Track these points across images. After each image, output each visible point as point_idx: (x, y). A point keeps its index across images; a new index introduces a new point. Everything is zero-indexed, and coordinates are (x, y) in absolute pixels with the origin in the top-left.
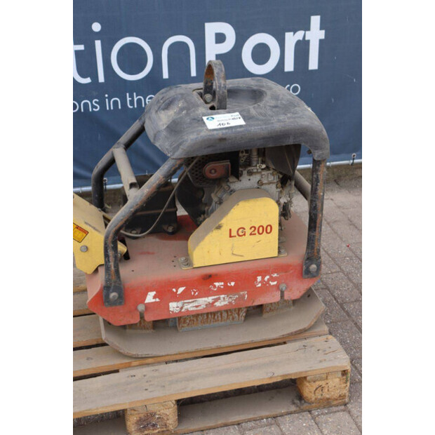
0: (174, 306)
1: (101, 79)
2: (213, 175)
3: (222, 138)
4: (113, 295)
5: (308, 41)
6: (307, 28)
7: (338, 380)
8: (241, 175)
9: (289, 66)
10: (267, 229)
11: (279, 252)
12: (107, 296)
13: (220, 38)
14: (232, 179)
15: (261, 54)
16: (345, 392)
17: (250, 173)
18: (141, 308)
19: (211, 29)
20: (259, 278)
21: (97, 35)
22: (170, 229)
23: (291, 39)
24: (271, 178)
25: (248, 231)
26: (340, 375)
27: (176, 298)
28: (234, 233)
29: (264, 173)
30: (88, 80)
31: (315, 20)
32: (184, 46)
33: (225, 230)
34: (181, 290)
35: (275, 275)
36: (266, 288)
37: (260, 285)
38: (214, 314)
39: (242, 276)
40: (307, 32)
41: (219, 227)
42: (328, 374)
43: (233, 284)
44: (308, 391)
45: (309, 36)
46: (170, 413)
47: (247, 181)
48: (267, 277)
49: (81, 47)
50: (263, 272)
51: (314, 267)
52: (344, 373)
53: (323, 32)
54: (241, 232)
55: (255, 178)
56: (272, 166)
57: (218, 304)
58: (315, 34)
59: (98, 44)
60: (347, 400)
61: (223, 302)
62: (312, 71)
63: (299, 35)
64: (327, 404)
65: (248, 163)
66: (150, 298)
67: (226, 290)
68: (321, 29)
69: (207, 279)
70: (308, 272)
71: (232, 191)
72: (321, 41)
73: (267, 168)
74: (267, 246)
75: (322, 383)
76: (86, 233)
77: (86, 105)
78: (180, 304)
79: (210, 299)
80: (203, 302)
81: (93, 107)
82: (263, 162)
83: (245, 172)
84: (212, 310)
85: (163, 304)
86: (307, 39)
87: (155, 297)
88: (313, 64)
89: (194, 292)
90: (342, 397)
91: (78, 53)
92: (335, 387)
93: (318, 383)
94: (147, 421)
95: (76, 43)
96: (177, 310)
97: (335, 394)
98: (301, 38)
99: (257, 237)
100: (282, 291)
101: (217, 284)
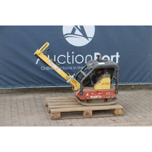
0: (91, 97)
1: (73, 63)
2: (99, 74)
3: (101, 66)
6: (116, 54)
7: (121, 110)
10: (108, 84)
11: (110, 88)
12: (80, 93)
14: (102, 75)
16: (122, 113)
17: (105, 74)
18: (86, 96)
20: (107, 93)
21: (73, 54)
22: (90, 86)
23: (112, 57)
24: (109, 75)
25: (105, 84)
26: (121, 109)
27: (92, 95)
28: (102, 84)
29: (108, 74)
30: (70, 63)
31: (117, 53)
32: (90, 57)
33: (101, 83)
34: (93, 94)
35: (110, 93)
36: (108, 95)
37: (107, 94)
39: (104, 92)
41: (100, 82)
42: (119, 109)
43: (102, 93)
44: (116, 112)
45: (116, 56)
46: (91, 113)
47: (105, 75)
48: (108, 93)
49: (70, 56)
50: (107, 92)
51: (116, 91)
52: (122, 109)
53: (119, 56)
54: (104, 84)
55: (106, 75)
56: (109, 73)
57: (99, 97)
58: (117, 56)
59: (73, 56)
60: (123, 115)
61: (100, 97)
62: (117, 64)
63: (114, 56)
64: (119, 115)
65: (105, 72)
66: (87, 95)
67: (101, 95)
68: (119, 55)
69: (97, 92)
70: (116, 92)
71: (102, 77)
72: (119, 58)
73: (108, 73)
74: (108, 87)
75: (118, 111)
76: (77, 83)
77: (69, 68)
78: (92, 96)
79: (98, 96)
80: (96, 97)
81: (71, 68)
82: (108, 72)
83: (104, 74)
84: (98, 98)
85: (89, 96)
86: (116, 57)
88: (117, 62)
89: (95, 94)
90: (122, 114)
91: (69, 57)
92: (120, 112)
93: (117, 111)
94: (87, 114)
95: (69, 56)
96: (92, 98)
97: (120, 113)
98: (114, 57)
99: (106, 85)
100: (111, 96)
101: (99, 93)
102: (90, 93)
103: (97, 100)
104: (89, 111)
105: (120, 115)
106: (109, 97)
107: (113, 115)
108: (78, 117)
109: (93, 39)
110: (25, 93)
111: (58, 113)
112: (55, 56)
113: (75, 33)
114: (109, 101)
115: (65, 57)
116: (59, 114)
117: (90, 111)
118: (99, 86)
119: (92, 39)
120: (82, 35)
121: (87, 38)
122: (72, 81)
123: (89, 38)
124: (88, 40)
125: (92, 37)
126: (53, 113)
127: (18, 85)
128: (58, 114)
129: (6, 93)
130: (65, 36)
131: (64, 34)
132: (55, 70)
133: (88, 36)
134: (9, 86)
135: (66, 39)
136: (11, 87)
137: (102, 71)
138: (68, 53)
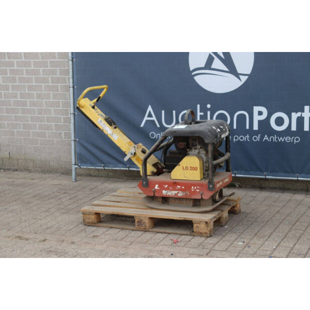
0: (164, 192)
2: (181, 147)
4: (144, 183)
5: (304, 117)
6: (303, 111)
8: (192, 149)
9: (294, 128)
10: (195, 169)
11: (201, 179)
13: (260, 113)
14: (188, 150)
15: (280, 121)
16: (208, 231)
17: (195, 149)
18: (153, 190)
19: (256, 109)
20: (193, 187)
21: (209, 109)
23: (295, 116)
24: (204, 152)
25: (189, 168)
26: (204, 223)
27: (166, 189)
28: (184, 168)
29: (201, 150)
31: (307, 108)
32: (244, 115)
33: (181, 167)
34: (166, 186)
35: (198, 187)
36: (195, 192)
37: (193, 190)
38: (177, 198)
39: (187, 185)
40: (303, 113)
41: (179, 165)
42: (200, 222)
43: (183, 187)
45: (303, 115)
47: (193, 151)
48: (195, 188)
49: (202, 114)
50: (194, 185)
51: (211, 186)
54: (187, 168)
55: (197, 151)
59: (209, 113)
60: (208, 235)
61: (180, 194)
62: (306, 131)
63: (299, 114)
64: (201, 234)
65: (195, 145)
66: (156, 187)
67: (181, 190)
69: (174, 184)
70: (209, 188)
73: (202, 148)
74: (196, 176)
75: (199, 225)
78: (166, 192)
79: (176, 192)
80: (173, 193)
82: (200, 145)
85: (161, 191)
86: (303, 116)
87: (158, 187)
88: (306, 128)
89: (170, 188)
90: (206, 233)
91: (201, 116)
92: (203, 228)
93: (197, 225)
95: (200, 112)
96: (165, 194)
97: (204, 231)
98: (300, 116)
99: (192, 171)
100: (202, 195)
101: (178, 186)
104: (142, 218)
105: (204, 235)
106: (199, 197)
109: (250, 76)
111: (90, 213)
112: (174, 112)
113: (212, 67)
116: (93, 216)
117: (145, 217)
118: (178, 173)
119: (247, 77)
121: (237, 75)
122: (136, 159)
123: (240, 76)
125: (249, 72)
126: (84, 212)
127: (112, 164)
128: (91, 216)
130: (193, 74)
131: (191, 69)
132: (109, 136)
133: (239, 72)
134: (99, 165)
135: (195, 78)
136: (103, 165)
137: (185, 143)
138: (198, 106)
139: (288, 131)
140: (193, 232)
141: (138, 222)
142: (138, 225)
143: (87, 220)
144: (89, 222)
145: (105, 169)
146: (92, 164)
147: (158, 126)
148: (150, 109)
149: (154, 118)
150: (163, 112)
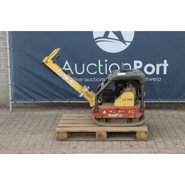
0: (109, 115)
1: (106, 73)
2: (120, 87)
3: (120, 77)
4: (96, 110)
5: (163, 67)
6: (163, 63)
7: (144, 134)
8: (126, 87)
9: (158, 73)
10: (131, 99)
11: (134, 105)
12: (95, 110)
13: (138, 65)
14: (124, 88)
15: (150, 69)
16: (146, 137)
17: (129, 87)
18: (102, 114)
19: (136, 62)
20: (129, 111)
21: (106, 63)
22: (112, 101)
23: (158, 66)
24: (134, 89)
25: (127, 99)
26: (144, 132)
27: (110, 113)
28: (124, 99)
29: (132, 87)
30: (103, 73)
31: (165, 61)
32: (128, 66)
34: (111, 111)
35: (133, 111)
36: (131, 114)
37: (129, 113)
39: (125, 110)
40: (163, 64)
41: (120, 98)
42: (142, 132)
43: (123, 111)
44: (137, 135)
45: (163, 65)
46: (105, 135)
47: (128, 89)
48: (131, 111)
49: (102, 65)
51: (142, 110)
52: (146, 132)
53: (168, 64)
54: (125, 99)
55: (130, 88)
57: (120, 116)
58: (165, 65)
59: (106, 65)
60: (147, 140)
61: (121, 116)
62: (165, 75)
63: (161, 65)
64: (142, 140)
65: (129, 85)
66: (104, 112)
67: (121, 113)
68: (167, 63)
69: (117, 110)
70: (141, 111)
71: (124, 91)
72: (167, 67)
73: (133, 86)
74: (131, 104)
76: (92, 97)
77: (102, 80)
78: (111, 115)
79: (118, 115)
80: (116, 115)
81: (103, 80)
82: (132, 85)
83: (128, 87)
84: (118, 118)
85: (107, 114)
86: (163, 66)
87: (105, 112)
88: (165, 72)
89: (114, 112)
90: (145, 139)
91: (101, 67)
92: (143, 136)
93: (139, 134)
94: (100, 135)
95: (101, 64)
96: (110, 116)
97: (144, 137)
98: (161, 66)
99: (129, 101)
100: (135, 115)
101: (119, 111)
102: (108, 111)
103: (118, 119)
105: (144, 140)
106: (133, 117)
107: (133, 140)
108: (89, 139)
109: (132, 43)
110: (51, 108)
111: (63, 132)
112: (83, 65)
113: (109, 37)
114: (133, 121)
115: (96, 66)
116: (65, 134)
117: (103, 132)
118: (119, 102)
119: (130, 43)
120: (118, 39)
121: (124, 42)
123: (126, 43)
124: (125, 45)
125: (131, 40)
126: (58, 132)
128: (64, 134)
129: (31, 108)
130: (96, 41)
131: (95, 38)
132: (66, 81)
133: (125, 40)
134: (31, 100)
135: (98, 44)
136: (33, 100)
137: (123, 84)
138: (99, 61)
139: (154, 75)
140: (136, 138)
141: (98, 135)
142: (98, 138)
143: (61, 137)
144: (62, 138)
145: (34, 103)
146: (25, 100)
147: (73, 73)
148: (67, 63)
149: (70, 69)
150: (76, 65)
